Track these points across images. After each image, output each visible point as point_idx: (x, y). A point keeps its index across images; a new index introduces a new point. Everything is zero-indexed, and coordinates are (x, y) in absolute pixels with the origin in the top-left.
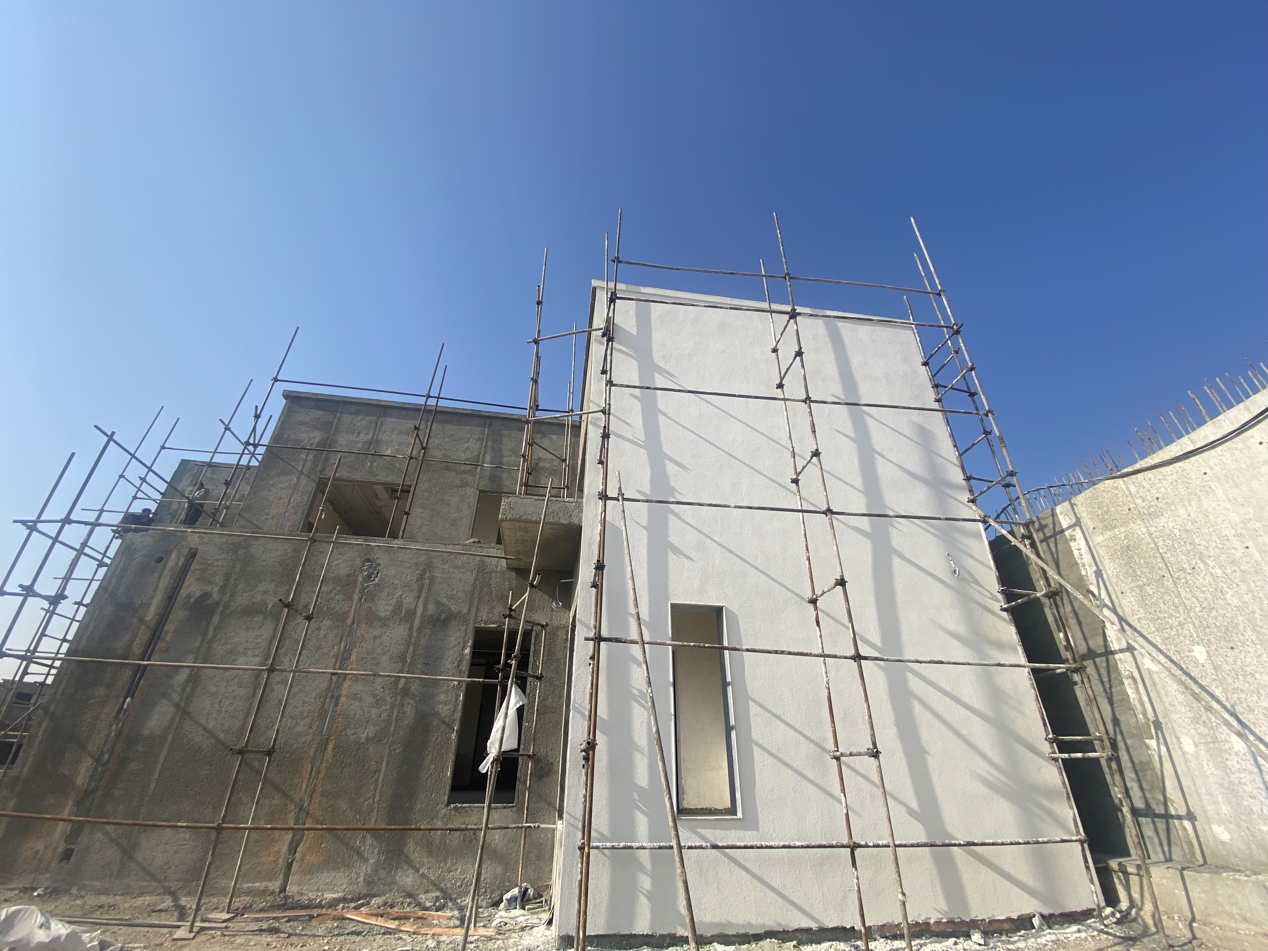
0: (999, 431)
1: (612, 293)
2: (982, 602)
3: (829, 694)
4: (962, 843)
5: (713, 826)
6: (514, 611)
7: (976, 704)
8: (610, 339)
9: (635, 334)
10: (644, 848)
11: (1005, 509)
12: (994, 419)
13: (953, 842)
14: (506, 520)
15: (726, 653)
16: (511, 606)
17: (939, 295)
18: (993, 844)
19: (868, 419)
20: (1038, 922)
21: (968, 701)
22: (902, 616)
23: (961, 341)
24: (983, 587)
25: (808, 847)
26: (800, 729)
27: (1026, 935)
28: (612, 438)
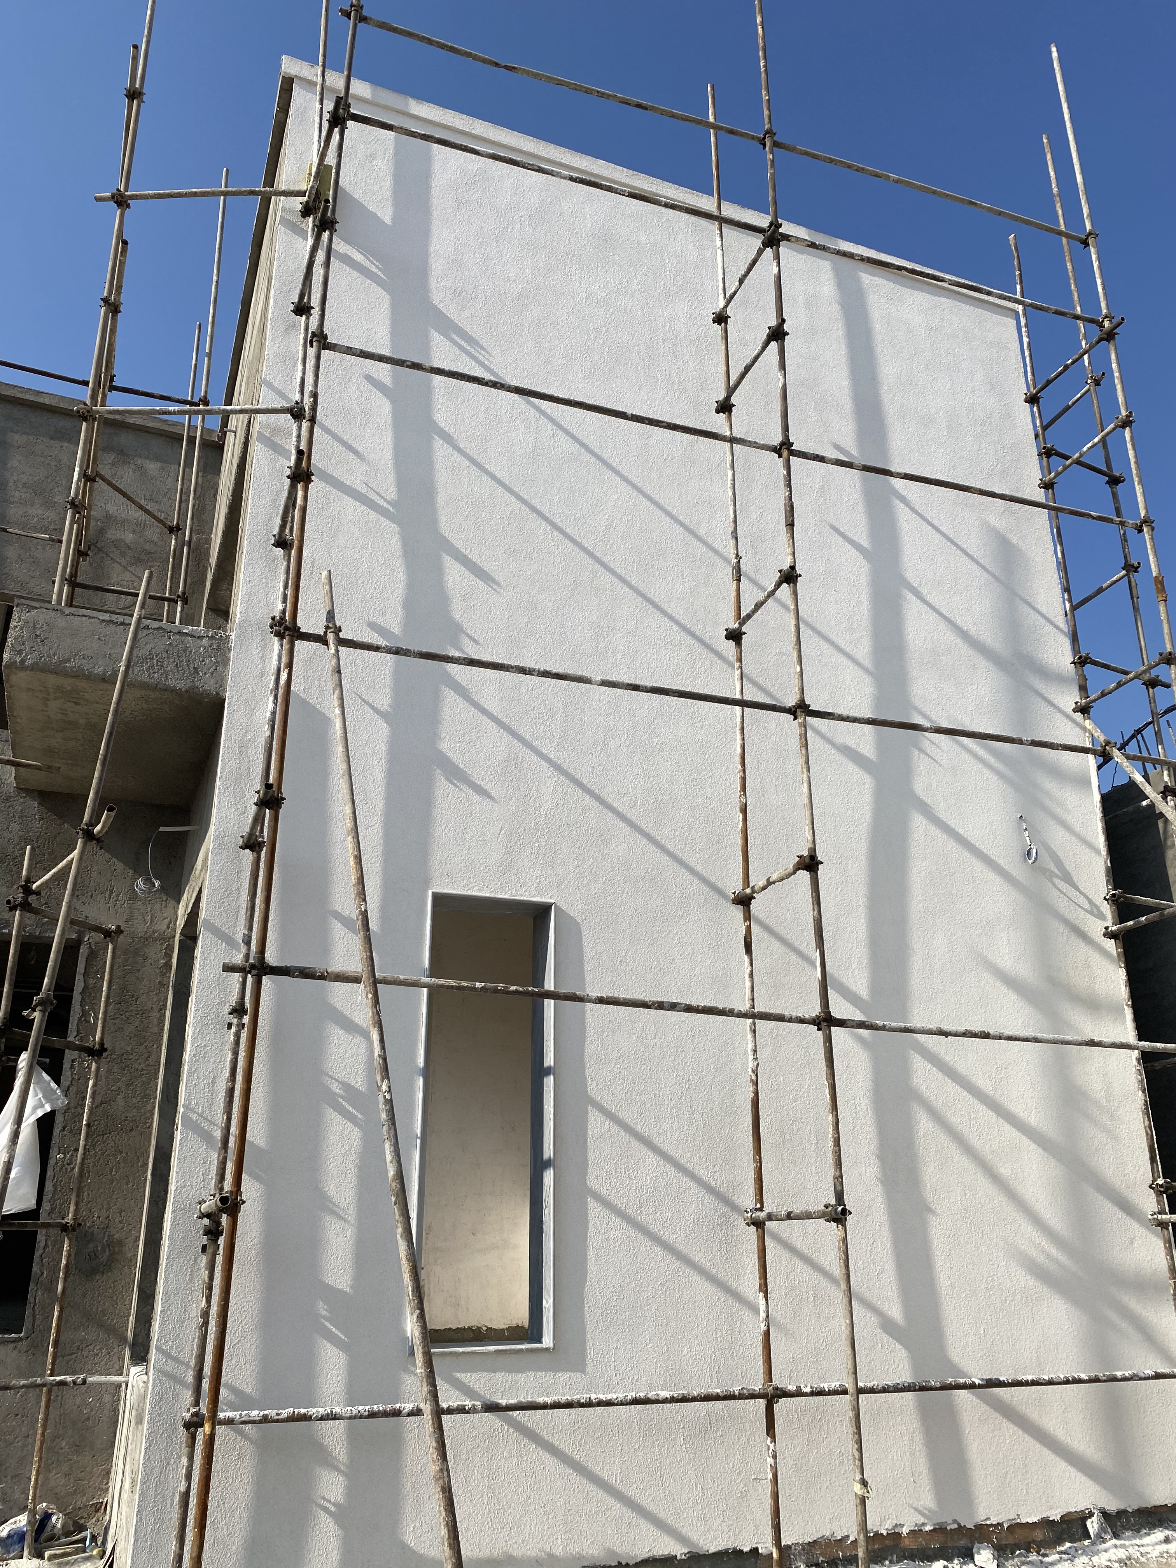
0: (1159, 566)
1: (339, 100)
2: (1072, 918)
3: (756, 1094)
4: (977, 1382)
5: (489, 1364)
6: (37, 893)
7: (1033, 1119)
8: (326, 224)
9: (388, 220)
10: (334, 1417)
11: (1139, 731)
12: (1152, 539)
13: (962, 1381)
14: (22, 666)
15: (549, 1005)
16: (29, 881)
17: (1086, 243)
18: (1034, 1383)
19: (900, 507)
20: (1096, 1526)
21: (1018, 1110)
22: (917, 941)
23: (1113, 357)
24: (1077, 889)
25: (684, 1399)
26: (689, 1166)
27: (1072, 1551)
28: (316, 485)
